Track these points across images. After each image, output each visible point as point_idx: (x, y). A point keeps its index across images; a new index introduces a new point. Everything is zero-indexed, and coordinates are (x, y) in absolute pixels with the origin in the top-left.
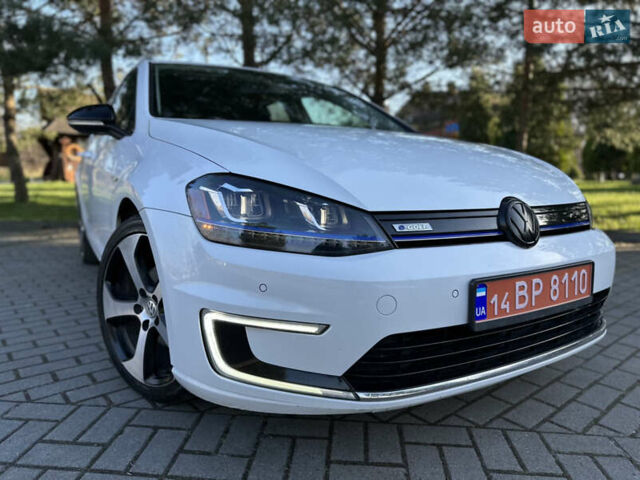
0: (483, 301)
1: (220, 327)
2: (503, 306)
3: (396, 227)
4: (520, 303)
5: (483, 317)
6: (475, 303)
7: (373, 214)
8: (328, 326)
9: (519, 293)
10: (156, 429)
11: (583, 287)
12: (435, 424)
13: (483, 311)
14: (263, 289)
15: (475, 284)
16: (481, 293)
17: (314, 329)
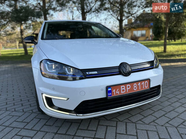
0: (110, 91)
1: (46, 98)
2: (117, 92)
3: (87, 73)
4: (123, 91)
5: (111, 95)
6: (108, 92)
7: (81, 70)
8: (69, 98)
9: (122, 89)
10: (41, 119)
11: (146, 86)
12: (109, 120)
13: (111, 94)
14: (54, 89)
15: (108, 87)
16: (109, 89)
17: (66, 99)
